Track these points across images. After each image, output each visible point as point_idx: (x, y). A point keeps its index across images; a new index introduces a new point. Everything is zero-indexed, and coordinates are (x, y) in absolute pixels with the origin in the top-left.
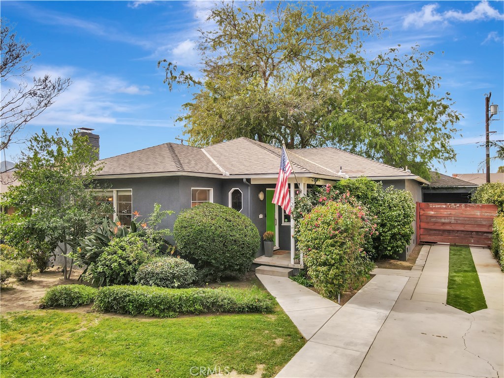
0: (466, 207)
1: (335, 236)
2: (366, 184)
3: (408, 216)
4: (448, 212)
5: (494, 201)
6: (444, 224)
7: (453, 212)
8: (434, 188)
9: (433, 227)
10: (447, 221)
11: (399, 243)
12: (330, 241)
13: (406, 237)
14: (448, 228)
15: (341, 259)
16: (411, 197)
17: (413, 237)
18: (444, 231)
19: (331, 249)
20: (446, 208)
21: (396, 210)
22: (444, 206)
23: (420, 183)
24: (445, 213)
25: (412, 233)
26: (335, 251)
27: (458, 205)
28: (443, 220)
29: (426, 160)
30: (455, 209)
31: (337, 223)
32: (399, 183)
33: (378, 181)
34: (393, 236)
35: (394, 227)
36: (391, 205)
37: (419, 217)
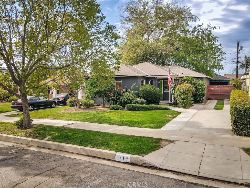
0: (224, 86)
1: (185, 92)
2: (191, 79)
3: (204, 88)
4: (218, 88)
5: (233, 84)
6: (216, 92)
7: (219, 88)
8: (214, 80)
9: (212, 94)
10: (217, 91)
11: (201, 97)
12: (184, 93)
13: (203, 95)
14: (217, 94)
15: (187, 98)
16: (205, 83)
17: (205, 95)
18: (216, 95)
19: (185, 95)
20: (217, 87)
21: (200, 87)
22: (216, 86)
23: (209, 78)
24: (217, 88)
25: (205, 94)
26: (186, 96)
27: (221, 86)
28: (216, 91)
29: (212, 69)
30: (220, 87)
31: (186, 89)
32: (202, 78)
33: (195, 78)
34: (200, 95)
35: (200, 92)
36: (199, 85)
37: (208, 90)
